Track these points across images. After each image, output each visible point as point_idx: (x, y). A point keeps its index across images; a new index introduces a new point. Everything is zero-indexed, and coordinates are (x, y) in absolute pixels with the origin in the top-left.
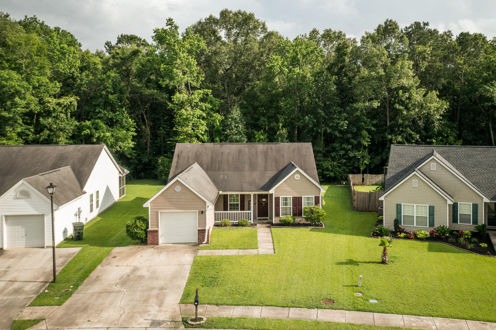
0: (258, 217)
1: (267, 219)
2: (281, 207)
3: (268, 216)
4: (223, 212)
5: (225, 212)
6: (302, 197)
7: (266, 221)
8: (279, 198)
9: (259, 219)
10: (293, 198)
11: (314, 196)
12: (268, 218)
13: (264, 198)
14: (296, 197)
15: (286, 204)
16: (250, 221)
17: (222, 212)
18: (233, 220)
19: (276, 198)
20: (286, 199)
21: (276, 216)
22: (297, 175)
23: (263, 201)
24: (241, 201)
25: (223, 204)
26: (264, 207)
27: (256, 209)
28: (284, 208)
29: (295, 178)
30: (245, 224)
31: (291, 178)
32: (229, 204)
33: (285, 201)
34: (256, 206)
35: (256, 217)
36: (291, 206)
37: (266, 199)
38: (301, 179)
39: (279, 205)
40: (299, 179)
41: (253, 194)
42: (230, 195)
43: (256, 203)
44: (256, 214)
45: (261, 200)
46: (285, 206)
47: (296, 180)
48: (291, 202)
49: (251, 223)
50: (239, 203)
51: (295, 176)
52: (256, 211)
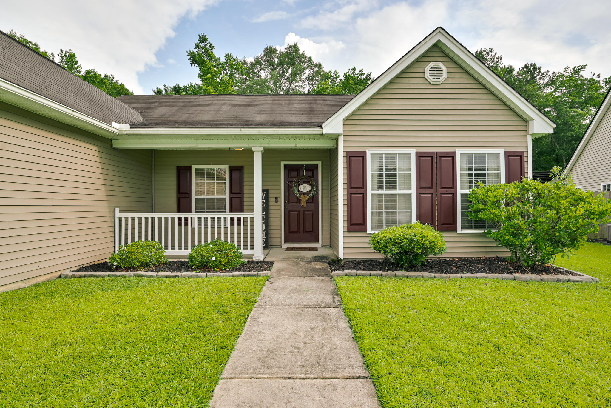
0: (286, 241)
1: (316, 249)
2: (369, 192)
3: (317, 241)
7: (310, 254)
8: (363, 156)
9: (288, 249)
10: (419, 156)
11: (502, 152)
12: (318, 245)
13: (305, 183)
14: (431, 155)
15: (391, 182)
16: (248, 252)
17: (170, 215)
18: (180, 248)
19: (350, 156)
20: (390, 162)
21: (349, 230)
22: (433, 65)
23: (300, 191)
24: (233, 191)
25: (175, 200)
26: (304, 211)
27: (281, 217)
28: (385, 197)
29: (428, 75)
30: (214, 258)
31: (409, 79)
32: (196, 199)
33: (385, 171)
34: (280, 205)
35: (281, 241)
36: (411, 188)
37: (311, 187)
38: (450, 81)
39: (361, 186)
40: (442, 79)
41: (262, 149)
42: (197, 170)
43: (280, 197)
44: (281, 233)
45: (297, 187)
46: (385, 188)
47: (430, 83)
48: (411, 173)
49: (255, 257)
50: (227, 197)
51: (426, 71)
52: (281, 221)
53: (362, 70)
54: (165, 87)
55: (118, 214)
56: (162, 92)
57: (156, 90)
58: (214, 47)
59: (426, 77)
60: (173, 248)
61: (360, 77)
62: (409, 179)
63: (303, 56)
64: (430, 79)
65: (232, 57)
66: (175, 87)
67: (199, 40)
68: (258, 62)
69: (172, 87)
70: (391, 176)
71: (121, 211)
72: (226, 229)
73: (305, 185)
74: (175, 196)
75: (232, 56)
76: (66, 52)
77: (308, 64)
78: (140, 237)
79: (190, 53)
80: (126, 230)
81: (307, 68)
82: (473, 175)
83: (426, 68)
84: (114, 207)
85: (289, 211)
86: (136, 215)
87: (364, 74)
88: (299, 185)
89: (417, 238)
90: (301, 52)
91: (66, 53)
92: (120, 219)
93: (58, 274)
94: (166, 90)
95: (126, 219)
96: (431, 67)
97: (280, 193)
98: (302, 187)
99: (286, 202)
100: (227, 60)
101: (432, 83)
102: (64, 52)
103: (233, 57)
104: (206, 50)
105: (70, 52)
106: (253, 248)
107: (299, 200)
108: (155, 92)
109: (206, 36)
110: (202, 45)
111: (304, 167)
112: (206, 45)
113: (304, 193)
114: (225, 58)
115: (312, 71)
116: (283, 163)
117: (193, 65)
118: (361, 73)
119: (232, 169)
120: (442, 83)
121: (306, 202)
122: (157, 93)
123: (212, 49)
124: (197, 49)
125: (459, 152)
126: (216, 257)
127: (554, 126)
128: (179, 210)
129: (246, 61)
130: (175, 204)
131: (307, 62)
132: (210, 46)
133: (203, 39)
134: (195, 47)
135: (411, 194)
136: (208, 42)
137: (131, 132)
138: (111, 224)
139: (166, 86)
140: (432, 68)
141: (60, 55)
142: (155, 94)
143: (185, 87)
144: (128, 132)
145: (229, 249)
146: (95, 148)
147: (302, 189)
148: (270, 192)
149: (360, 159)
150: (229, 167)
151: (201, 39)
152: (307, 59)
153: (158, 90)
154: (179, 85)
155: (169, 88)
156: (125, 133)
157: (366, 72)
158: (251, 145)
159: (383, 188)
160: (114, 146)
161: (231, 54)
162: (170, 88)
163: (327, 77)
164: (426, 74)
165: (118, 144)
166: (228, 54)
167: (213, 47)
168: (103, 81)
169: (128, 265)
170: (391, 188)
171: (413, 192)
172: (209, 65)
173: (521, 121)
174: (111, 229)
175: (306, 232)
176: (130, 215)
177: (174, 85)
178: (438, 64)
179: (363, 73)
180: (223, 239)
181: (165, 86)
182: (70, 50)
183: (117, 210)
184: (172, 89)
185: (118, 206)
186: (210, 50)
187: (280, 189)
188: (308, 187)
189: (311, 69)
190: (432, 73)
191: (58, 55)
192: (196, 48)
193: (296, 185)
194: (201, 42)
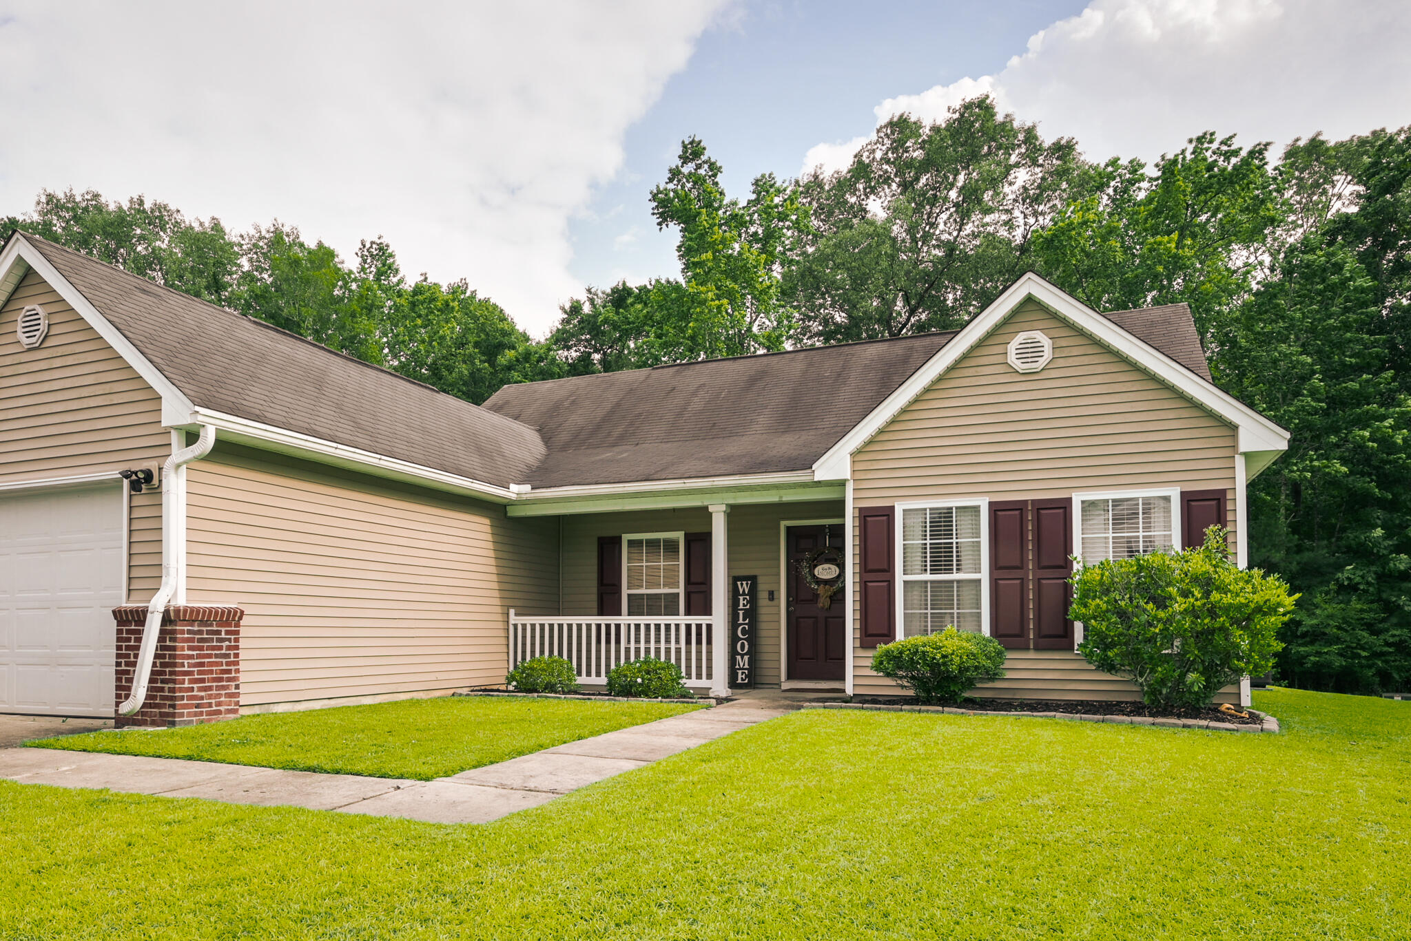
0: (790, 676)
2: (900, 578)
4: (594, 620)
5: (603, 620)
6: (1069, 500)
8: (889, 513)
9: (789, 690)
10: (995, 508)
11: (1174, 493)
13: (828, 561)
14: (1020, 506)
15: (941, 558)
16: (703, 683)
17: (584, 620)
19: (865, 516)
20: (941, 523)
21: (864, 646)
22: (1025, 337)
23: (817, 578)
24: (693, 580)
25: (594, 597)
26: (826, 618)
27: (779, 629)
28: (931, 587)
29: (1012, 358)
30: (639, 680)
31: (976, 368)
32: (629, 595)
33: (931, 539)
34: (779, 606)
35: (779, 676)
36: (980, 569)
37: (839, 568)
38: (1061, 363)
39: (885, 567)
40: (1042, 362)
41: (724, 508)
42: (630, 542)
43: (779, 591)
44: (779, 661)
45: (810, 571)
46: (931, 570)
47: (1018, 372)
48: (979, 542)
49: (713, 692)
50: (681, 590)
51: (1009, 351)
52: (779, 637)
53: (1231, 137)
54: (590, 293)
55: (513, 619)
56: (581, 309)
57: (567, 307)
58: (720, 167)
59: (1009, 362)
60: (589, 674)
61: (1221, 163)
62: (977, 553)
63: (1006, 128)
64: (1018, 365)
65: (773, 182)
66: (615, 291)
67: (680, 157)
68: (861, 170)
69: (609, 291)
70: (945, 548)
71: (516, 615)
72: (678, 651)
73: (826, 566)
74: (595, 590)
75: (773, 178)
76: (372, 243)
77: (1023, 150)
78: (542, 652)
79: (658, 194)
80: (524, 644)
81: (1017, 165)
82: (1141, 540)
83: (1009, 346)
84: (509, 607)
85: (798, 618)
86: (538, 620)
87: (1236, 153)
88: (815, 566)
89: (927, 649)
90: (1000, 118)
91: (371, 247)
92: (515, 626)
93: (452, 691)
94: (592, 301)
95: (524, 626)
96: (1019, 342)
97: (779, 583)
98: (821, 570)
99: (791, 599)
100: (759, 194)
101: (1021, 372)
102: (368, 245)
103: (775, 183)
104: (698, 181)
105: (379, 242)
106: (711, 678)
107: (816, 596)
108: (566, 312)
109: (700, 142)
110: (688, 168)
111: (827, 530)
112: (699, 167)
113: (826, 582)
114: (752, 188)
115: (1038, 170)
116: (784, 524)
117: (664, 226)
118: (1224, 148)
119: (689, 539)
120: (1042, 369)
121: (828, 599)
122: (571, 311)
123: (715, 175)
124: (675, 182)
125: (1077, 500)
126: (643, 679)
127: (1288, 435)
128: (601, 613)
129: (821, 177)
130: (595, 605)
131: (1019, 146)
132: (709, 167)
133: (692, 151)
134: (669, 179)
135: (979, 581)
136: (704, 158)
137: (532, 495)
138: (502, 633)
139: (593, 290)
140: (1021, 344)
141: (359, 254)
142: (566, 316)
143: (643, 289)
144: (528, 496)
145: (663, 669)
146: (487, 521)
147: (822, 574)
148: (760, 580)
149: (883, 521)
150: (686, 535)
151: (686, 152)
152: (1021, 137)
153: (573, 304)
154: (624, 283)
155: (600, 295)
156: (524, 497)
157: (1245, 144)
158: (705, 504)
159: (952, 569)
160: (509, 514)
161: (770, 175)
162: (603, 293)
163: (1095, 181)
164: (1009, 357)
165: (514, 512)
166: (763, 176)
167: (719, 169)
168: (448, 305)
169: (529, 687)
170: (945, 570)
171: (984, 576)
172: (705, 223)
173: (1221, 428)
174: (503, 641)
175: (830, 659)
176: (529, 620)
177: (614, 285)
178: (1034, 336)
179: (1233, 148)
180: (663, 659)
181: (589, 291)
182: (379, 238)
183: (512, 612)
184: (608, 295)
185: (512, 607)
186: (710, 177)
187: (779, 574)
188: (833, 570)
189: (1034, 163)
190: (1022, 354)
191: (357, 254)
192: (671, 180)
193: (809, 567)
194: (685, 159)
